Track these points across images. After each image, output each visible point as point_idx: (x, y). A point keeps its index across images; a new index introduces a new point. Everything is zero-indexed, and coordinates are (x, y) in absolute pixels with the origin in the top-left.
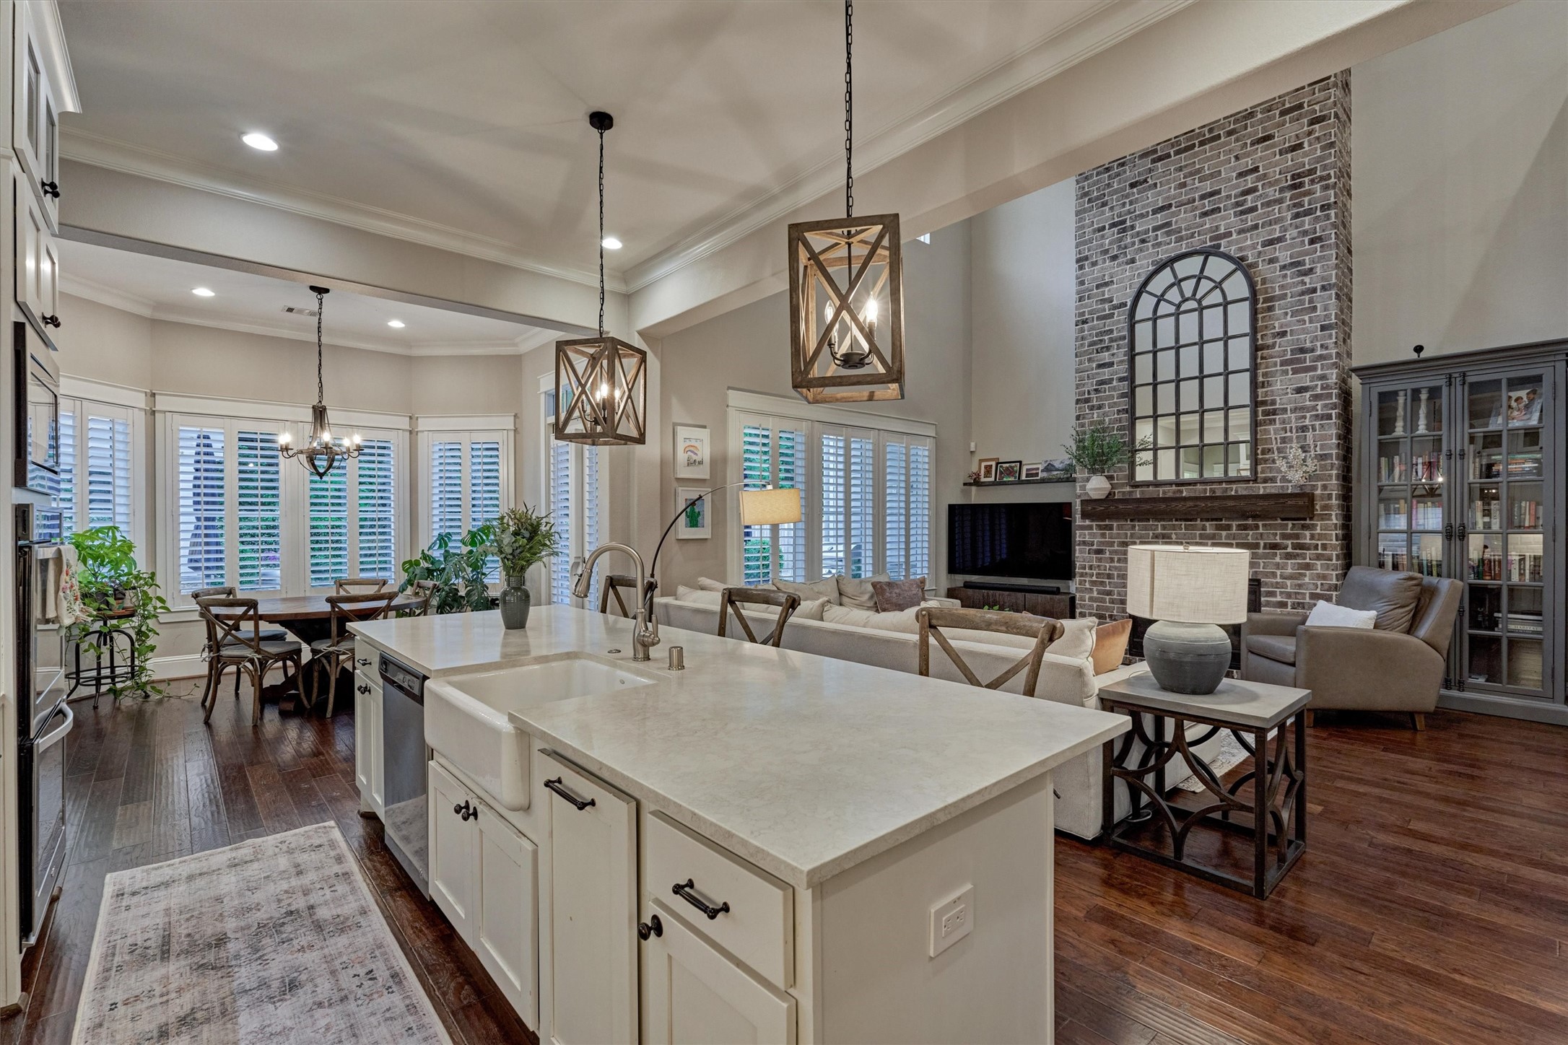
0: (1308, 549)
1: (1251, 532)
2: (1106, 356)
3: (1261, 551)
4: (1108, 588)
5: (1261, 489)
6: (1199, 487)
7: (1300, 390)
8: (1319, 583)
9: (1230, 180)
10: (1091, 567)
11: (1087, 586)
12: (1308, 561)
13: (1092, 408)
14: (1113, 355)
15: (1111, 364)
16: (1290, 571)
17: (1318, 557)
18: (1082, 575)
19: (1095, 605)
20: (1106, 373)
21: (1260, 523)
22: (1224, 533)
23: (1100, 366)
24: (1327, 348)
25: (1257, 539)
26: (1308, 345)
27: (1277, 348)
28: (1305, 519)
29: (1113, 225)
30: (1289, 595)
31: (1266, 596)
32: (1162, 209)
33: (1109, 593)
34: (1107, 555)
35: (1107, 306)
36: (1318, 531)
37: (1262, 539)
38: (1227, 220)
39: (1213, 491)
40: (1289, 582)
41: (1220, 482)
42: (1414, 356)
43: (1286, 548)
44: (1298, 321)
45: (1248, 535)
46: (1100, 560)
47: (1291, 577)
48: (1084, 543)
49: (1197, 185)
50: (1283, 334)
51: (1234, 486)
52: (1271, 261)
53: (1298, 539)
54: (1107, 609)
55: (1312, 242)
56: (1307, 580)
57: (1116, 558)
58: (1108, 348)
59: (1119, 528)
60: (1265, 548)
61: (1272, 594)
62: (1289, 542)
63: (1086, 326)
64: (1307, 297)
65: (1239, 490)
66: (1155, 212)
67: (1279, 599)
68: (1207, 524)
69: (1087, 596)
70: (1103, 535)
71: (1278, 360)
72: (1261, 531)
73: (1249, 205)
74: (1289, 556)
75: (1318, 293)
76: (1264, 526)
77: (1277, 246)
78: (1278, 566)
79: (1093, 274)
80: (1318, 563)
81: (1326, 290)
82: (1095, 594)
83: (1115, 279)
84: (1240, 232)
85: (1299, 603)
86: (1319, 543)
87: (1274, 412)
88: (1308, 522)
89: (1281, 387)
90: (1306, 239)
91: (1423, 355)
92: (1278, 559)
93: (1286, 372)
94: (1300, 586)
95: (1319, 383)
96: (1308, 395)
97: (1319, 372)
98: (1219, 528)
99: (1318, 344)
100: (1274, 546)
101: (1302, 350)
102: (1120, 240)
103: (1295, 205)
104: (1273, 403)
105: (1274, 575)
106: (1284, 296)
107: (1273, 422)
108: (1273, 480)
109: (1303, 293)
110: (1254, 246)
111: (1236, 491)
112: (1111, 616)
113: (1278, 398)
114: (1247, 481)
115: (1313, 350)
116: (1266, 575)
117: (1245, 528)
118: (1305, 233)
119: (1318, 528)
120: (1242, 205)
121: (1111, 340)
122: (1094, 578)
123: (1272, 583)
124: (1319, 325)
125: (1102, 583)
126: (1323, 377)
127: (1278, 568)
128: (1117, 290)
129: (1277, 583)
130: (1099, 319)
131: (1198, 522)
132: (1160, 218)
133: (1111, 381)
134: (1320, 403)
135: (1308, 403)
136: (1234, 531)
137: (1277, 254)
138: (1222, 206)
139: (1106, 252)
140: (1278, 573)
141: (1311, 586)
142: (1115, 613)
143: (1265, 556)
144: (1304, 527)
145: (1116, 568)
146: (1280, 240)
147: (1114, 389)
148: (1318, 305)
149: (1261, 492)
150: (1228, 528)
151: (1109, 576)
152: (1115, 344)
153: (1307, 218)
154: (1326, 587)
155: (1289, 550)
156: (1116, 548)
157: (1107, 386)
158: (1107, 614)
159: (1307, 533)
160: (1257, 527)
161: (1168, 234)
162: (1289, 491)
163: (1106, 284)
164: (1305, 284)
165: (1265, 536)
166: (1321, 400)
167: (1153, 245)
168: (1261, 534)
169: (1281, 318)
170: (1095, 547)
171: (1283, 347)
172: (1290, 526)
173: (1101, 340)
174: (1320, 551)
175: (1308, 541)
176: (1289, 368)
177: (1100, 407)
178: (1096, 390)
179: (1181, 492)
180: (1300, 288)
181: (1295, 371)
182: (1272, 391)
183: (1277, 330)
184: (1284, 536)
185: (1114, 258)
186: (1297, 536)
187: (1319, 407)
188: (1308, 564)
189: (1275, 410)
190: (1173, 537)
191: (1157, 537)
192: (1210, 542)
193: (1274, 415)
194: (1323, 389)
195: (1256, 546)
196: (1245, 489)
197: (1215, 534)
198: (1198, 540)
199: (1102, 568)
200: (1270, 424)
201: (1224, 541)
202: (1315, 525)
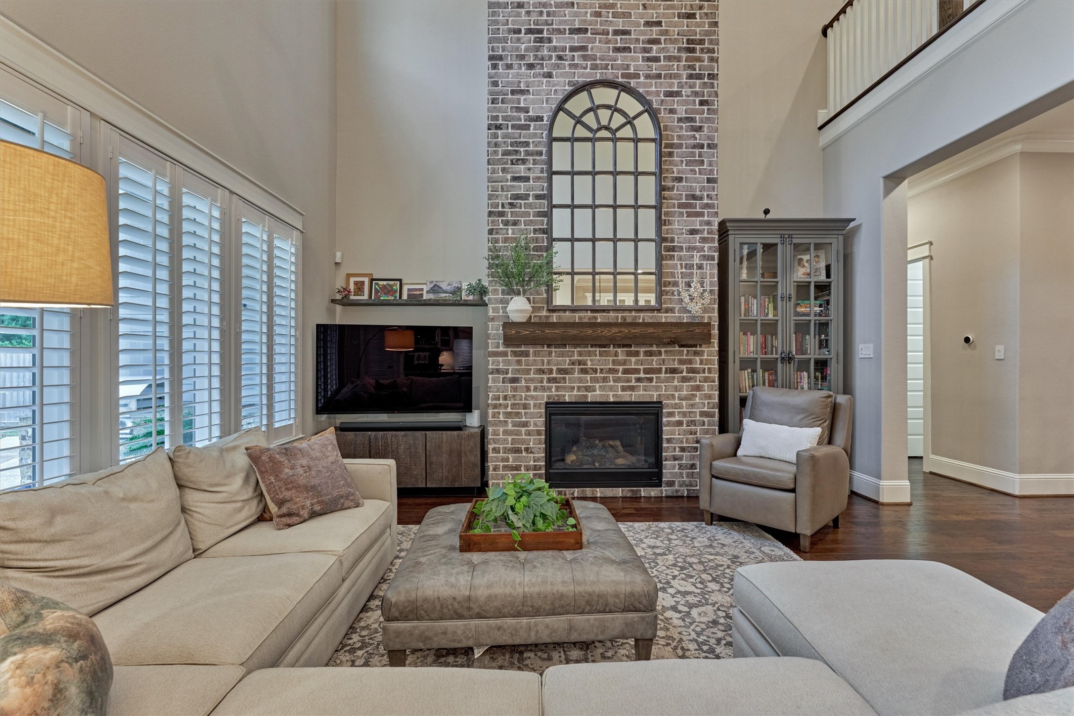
0: (698, 373)
1: (655, 358)
2: (521, 170)
3: (663, 375)
4: (524, 419)
5: (663, 317)
6: (612, 314)
7: (693, 232)
8: (706, 402)
9: (638, 25)
10: (505, 398)
11: (502, 418)
12: (698, 383)
13: (506, 223)
14: (529, 169)
15: (527, 179)
16: (685, 393)
17: (706, 380)
18: (495, 406)
19: (510, 439)
20: (521, 188)
21: (663, 350)
22: (633, 359)
23: (515, 179)
24: (711, 199)
25: (660, 364)
26: (698, 193)
27: (675, 192)
28: (695, 346)
29: (529, 31)
30: (684, 414)
31: (668, 417)
32: (579, 31)
33: (525, 424)
34: (523, 383)
35: (522, 115)
36: (705, 357)
37: (664, 364)
38: (636, 62)
39: (624, 318)
40: (684, 403)
41: (630, 311)
42: (762, 216)
43: (682, 372)
44: (691, 170)
45: (653, 360)
46: (515, 389)
47: (686, 398)
48: (498, 371)
49: (611, 19)
50: (680, 180)
51: (642, 315)
52: (672, 111)
53: (691, 364)
54: (523, 442)
55: (702, 103)
56: (697, 400)
57: (532, 386)
58: (524, 162)
59: (536, 354)
60: (666, 373)
61: (671, 414)
62: (684, 367)
63: (499, 132)
64: (697, 151)
65: (646, 318)
66: (573, 31)
67: (677, 418)
68: (619, 350)
69: (501, 430)
70: (519, 362)
71: (676, 202)
72: (663, 357)
73: (654, 54)
74: (684, 380)
75: (705, 150)
76: (666, 352)
77: (676, 99)
78: (676, 389)
79: (509, 77)
80: (706, 384)
81: (710, 148)
82: (510, 427)
83: (531, 90)
84: (647, 77)
85: (692, 421)
86: (706, 367)
87: (673, 249)
88: (698, 349)
89: (679, 225)
90: (697, 100)
91: (769, 216)
92: (676, 383)
93: (681, 214)
94: (692, 406)
95: (706, 228)
96: (698, 237)
97: (706, 218)
98: (629, 354)
99: (705, 194)
100: (674, 371)
101: (694, 197)
102: (538, 49)
103: (689, 67)
104: (673, 240)
105: (673, 396)
106: (680, 146)
107: (672, 257)
108: (672, 310)
109: (694, 147)
110: (657, 94)
111: (644, 319)
112: (527, 449)
113: (676, 237)
114: (652, 310)
115: (701, 198)
116: (667, 397)
117: (649, 354)
118: (696, 94)
119: (706, 354)
120: (648, 52)
121: (528, 153)
122: (509, 410)
123: (672, 404)
124: (705, 177)
125: (518, 414)
126: (708, 223)
127: (676, 391)
128: (534, 102)
129: (676, 404)
130: (513, 127)
131: (611, 348)
132: (577, 40)
133: (526, 197)
134: (706, 245)
135: (698, 244)
136: (641, 357)
137: (675, 107)
138: (632, 46)
139: (522, 57)
140: (677, 394)
141: (701, 405)
142: (531, 445)
143: (667, 380)
144: (696, 353)
145: (532, 397)
146: (678, 94)
147: (530, 206)
148: (705, 160)
149: (663, 320)
150: (637, 354)
151: (525, 406)
152: (531, 158)
153: (698, 81)
154: (711, 405)
155: (685, 374)
156: (532, 376)
157: (523, 202)
158: (523, 447)
159: (698, 358)
160: (660, 353)
161: (585, 58)
162: (685, 321)
163: (522, 92)
164: (696, 139)
165: (666, 362)
166: (707, 243)
167: (570, 65)
168: (664, 360)
169: (678, 166)
170: (510, 375)
171: (679, 191)
172: (685, 352)
173: (517, 152)
174: (706, 375)
175: (698, 366)
176: (684, 210)
177: (515, 223)
178: (510, 204)
179: (596, 318)
180: (692, 141)
181: (689, 215)
182: (672, 229)
183: (675, 175)
184: (681, 362)
185: (531, 66)
186: (690, 362)
187: (706, 249)
188: (698, 386)
189: (674, 247)
190: (589, 363)
191: (573, 364)
192: (621, 368)
193: (673, 251)
194: (708, 233)
195: (659, 371)
196: (652, 317)
197: (625, 360)
198: (611, 367)
199: (518, 398)
200: (671, 259)
201: (633, 367)
202: (703, 352)
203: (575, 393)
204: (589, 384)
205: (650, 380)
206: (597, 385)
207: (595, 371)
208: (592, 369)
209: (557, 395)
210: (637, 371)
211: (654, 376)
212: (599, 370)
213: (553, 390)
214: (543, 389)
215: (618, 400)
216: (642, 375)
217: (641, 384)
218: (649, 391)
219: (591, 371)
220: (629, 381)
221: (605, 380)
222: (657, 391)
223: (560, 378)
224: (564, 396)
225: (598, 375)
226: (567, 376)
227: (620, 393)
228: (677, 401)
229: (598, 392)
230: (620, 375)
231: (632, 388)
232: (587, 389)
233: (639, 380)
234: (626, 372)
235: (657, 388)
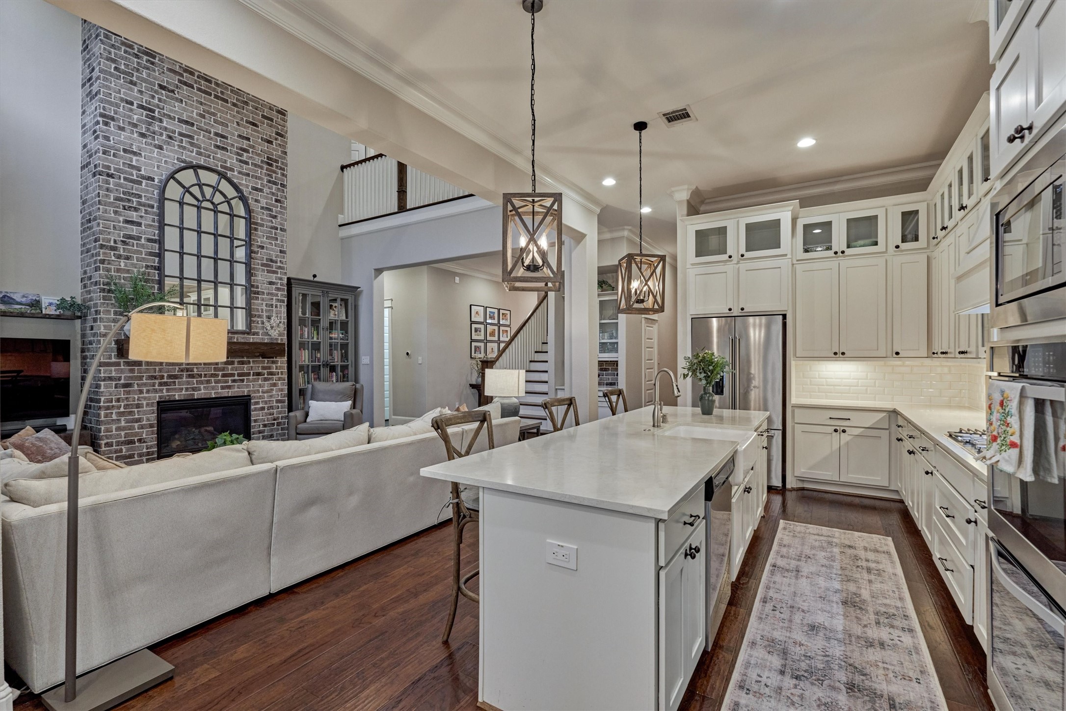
0: (275, 375)
1: (246, 366)
2: (134, 216)
3: (251, 377)
4: (137, 416)
5: (251, 339)
7: (271, 283)
8: (280, 393)
9: (233, 135)
10: (118, 400)
11: (114, 417)
12: (274, 381)
13: (119, 257)
14: (141, 217)
15: (139, 224)
16: (266, 388)
17: (280, 379)
18: (108, 408)
19: (123, 433)
20: (134, 230)
21: (251, 360)
22: (230, 367)
23: (127, 222)
24: (282, 263)
25: (249, 370)
26: (274, 258)
27: (259, 255)
28: (273, 358)
29: (141, 107)
30: (266, 402)
31: (255, 405)
32: (186, 123)
33: (138, 420)
34: (136, 388)
35: (134, 172)
36: (279, 365)
37: (252, 370)
38: (232, 161)
40: (266, 395)
42: (312, 278)
43: (264, 375)
44: (270, 243)
45: (244, 367)
46: (128, 393)
47: (267, 392)
48: (110, 379)
49: (212, 123)
50: (262, 248)
51: (236, 336)
52: (257, 201)
54: (136, 434)
55: (277, 201)
56: (274, 392)
57: (145, 389)
58: (136, 210)
60: (253, 375)
61: (257, 403)
62: (266, 371)
63: (111, 180)
64: (274, 231)
65: (239, 338)
66: (181, 121)
67: (261, 405)
69: (114, 427)
70: (132, 371)
71: (260, 262)
72: (251, 365)
73: (245, 159)
74: (266, 380)
75: (279, 231)
76: (253, 361)
77: (260, 193)
78: (260, 386)
79: (121, 137)
80: (279, 382)
81: (282, 231)
82: (123, 424)
83: (143, 154)
84: (240, 173)
85: (271, 407)
86: (280, 371)
87: (258, 293)
88: (274, 359)
89: (261, 278)
90: (274, 198)
91: (316, 279)
92: (260, 382)
93: (263, 270)
94: (271, 396)
95: (279, 281)
96: (274, 287)
97: (279, 275)
98: (227, 363)
99: (279, 260)
100: (258, 374)
101: (272, 261)
102: (150, 124)
103: (269, 175)
104: (257, 287)
105: (258, 391)
106: (262, 225)
107: (257, 298)
108: (257, 334)
109: (272, 228)
110: (247, 186)
111: (237, 339)
112: (140, 441)
113: (260, 285)
114: (243, 333)
115: (276, 262)
116: (254, 392)
117: (242, 363)
118: (273, 194)
119: (279, 363)
120: (241, 156)
121: (140, 204)
122: (122, 410)
123: (257, 396)
124: (279, 249)
125: (131, 413)
126: (281, 279)
127: (260, 387)
128: (146, 165)
129: (260, 396)
130: (125, 179)
132: (184, 129)
133: (139, 238)
134: (279, 293)
135: (274, 291)
136: (236, 365)
137: (259, 198)
138: (229, 148)
139: (135, 126)
140: (261, 390)
141: (277, 396)
142: (144, 436)
143: (254, 380)
144: (273, 362)
145: (145, 398)
146: (261, 190)
147: (143, 246)
148: (279, 238)
149: (252, 341)
150: (233, 363)
151: (138, 406)
152: (143, 208)
153: (274, 186)
154: (283, 395)
155: (266, 376)
156: (145, 381)
157: (135, 242)
158: (136, 439)
159: (274, 366)
160: (249, 363)
161: (192, 144)
162: (266, 341)
163: (135, 153)
164: (273, 223)
165: (253, 368)
166: (280, 291)
167: (178, 145)
168: (252, 367)
169: (261, 237)
170: (122, 381)
171: (261, 256)
172: (266, 361)
173: (129, 200)
174: (280, 376)
175: (274, 370)
176: (265, 268)
177: (127, 258)
178: (122, 241)
180: (270, 224)
181: (268, 272)
182: (257, 280)
183: (259, 244)
184: (264, 368)
185: (143, 135)
186: (269, 368)
187: (279, 295)
188: (275, 383)
189: (259, 291)
190: (195, 370)
191: (182, 371)
192: (220, 373)
193: (258, 294)
194: (281, 285)
195: (248, 374)
196: (243, 338)
197: (224, 367)
198: (213, 372)
199: (131, 399)
200: (256, 300)
201: (230, 372)
202: (278, 361)
203: (184, 392)
204: (195, 386)
205: (243, 381)
206: (202, 386)
207: (200, 376)
208: (198, 374)
209: (168, 396)
210: (233, 375)
211: (245, 378)
212: (203, 375)
213: (164, 391)
214: (156, 391)
215: (219, 396)
216: (236, 378)
217: (236, 384)
218: (242, 388)
219: (197, 376)
220: (227, 382)
221: (208, 382)
222: (247, 388)
223: (171, 382)
224: (175, 395)
225: (203, 379)
226: (177, 380)
227: (220, 391)
228: (261, 394)
229: (203, 391)
230: (220, 378)
231: (229, 387)
232: (194, 389)
233: (234, 381)
234: (224, 376)
235: (248, 386)
